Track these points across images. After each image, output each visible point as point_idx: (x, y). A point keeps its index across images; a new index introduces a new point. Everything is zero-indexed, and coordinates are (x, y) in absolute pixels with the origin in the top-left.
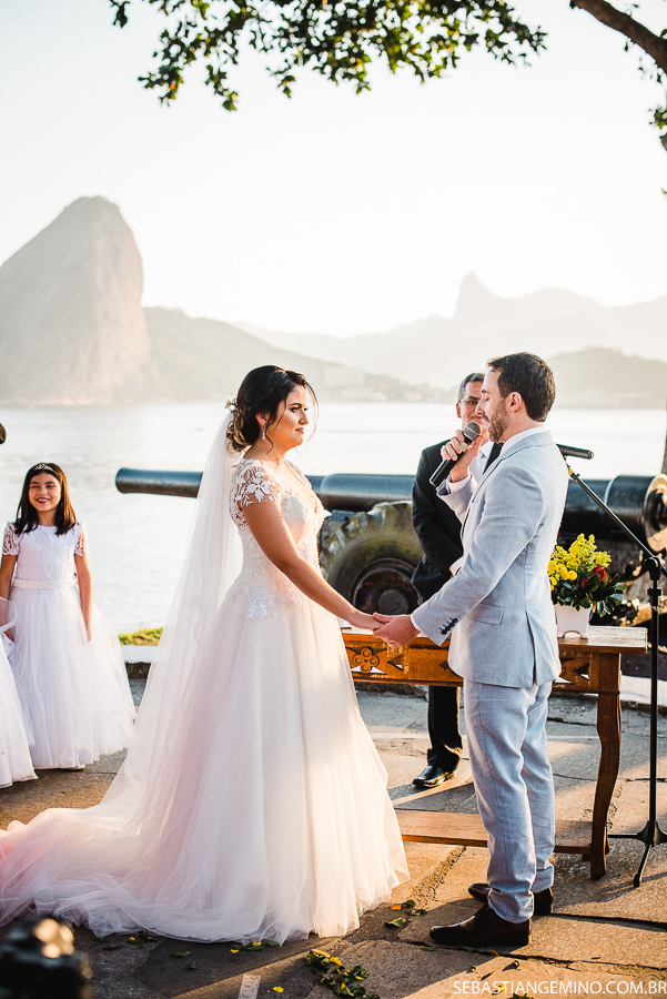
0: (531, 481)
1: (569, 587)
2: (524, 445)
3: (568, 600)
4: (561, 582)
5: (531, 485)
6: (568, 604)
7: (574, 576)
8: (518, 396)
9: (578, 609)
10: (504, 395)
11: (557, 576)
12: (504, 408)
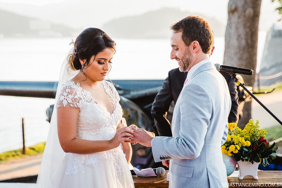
0: (202, 91)
1: (246, 150)
2: (200, 71)
3: (246, 158)
4: (242, 147)
5: (202, 93)
6: (247, 160)
7: (249, 144)
8: (197, 43)
9: (253, 163)
10: (188, 44)
11: (240, 144)
12: (189, 52)
